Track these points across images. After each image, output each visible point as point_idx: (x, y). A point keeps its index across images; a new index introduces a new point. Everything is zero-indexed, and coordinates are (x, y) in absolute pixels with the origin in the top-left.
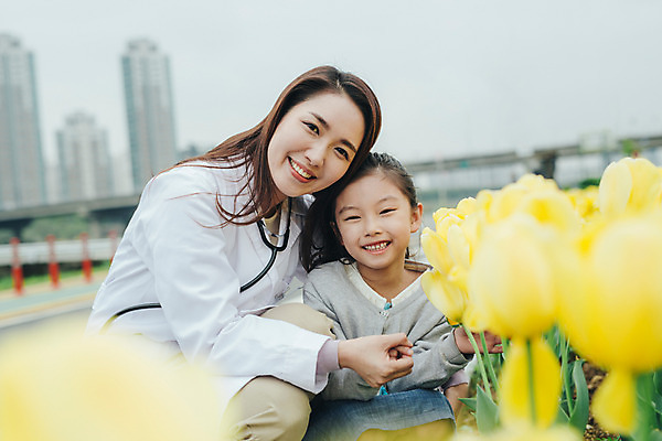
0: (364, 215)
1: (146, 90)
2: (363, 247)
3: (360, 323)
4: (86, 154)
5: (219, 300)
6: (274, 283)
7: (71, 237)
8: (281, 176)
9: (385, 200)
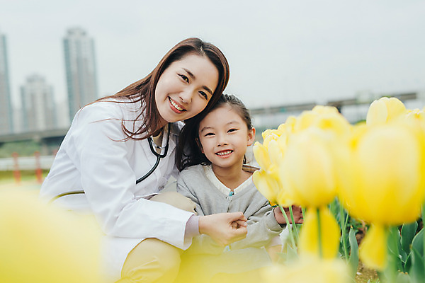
0: (217, 132)
1: (79, 61)
2: (216, 154)
3: (213, 204)
4: (39, 101)
5: (122, 188)
6: (158, 178)
7: (29, 154)
8: (164, 109)
9: (231, 123)
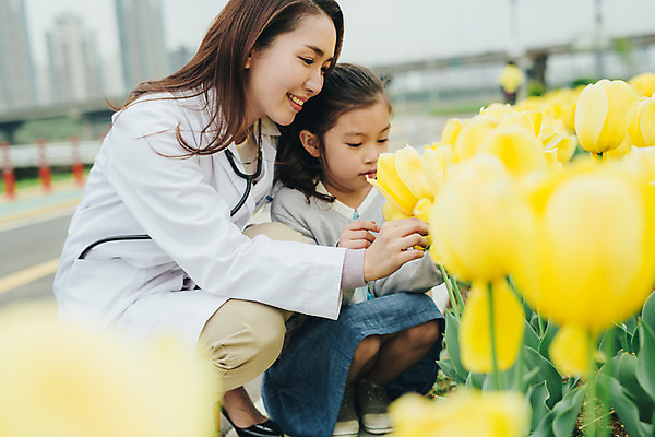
4: (75, 55)
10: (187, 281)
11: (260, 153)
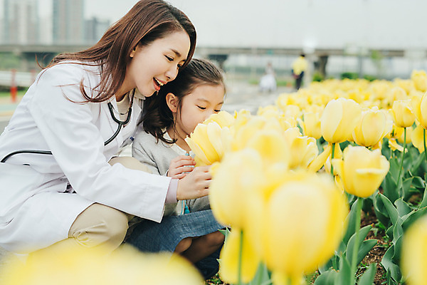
10: (69, 186)
11: (130, 109)
